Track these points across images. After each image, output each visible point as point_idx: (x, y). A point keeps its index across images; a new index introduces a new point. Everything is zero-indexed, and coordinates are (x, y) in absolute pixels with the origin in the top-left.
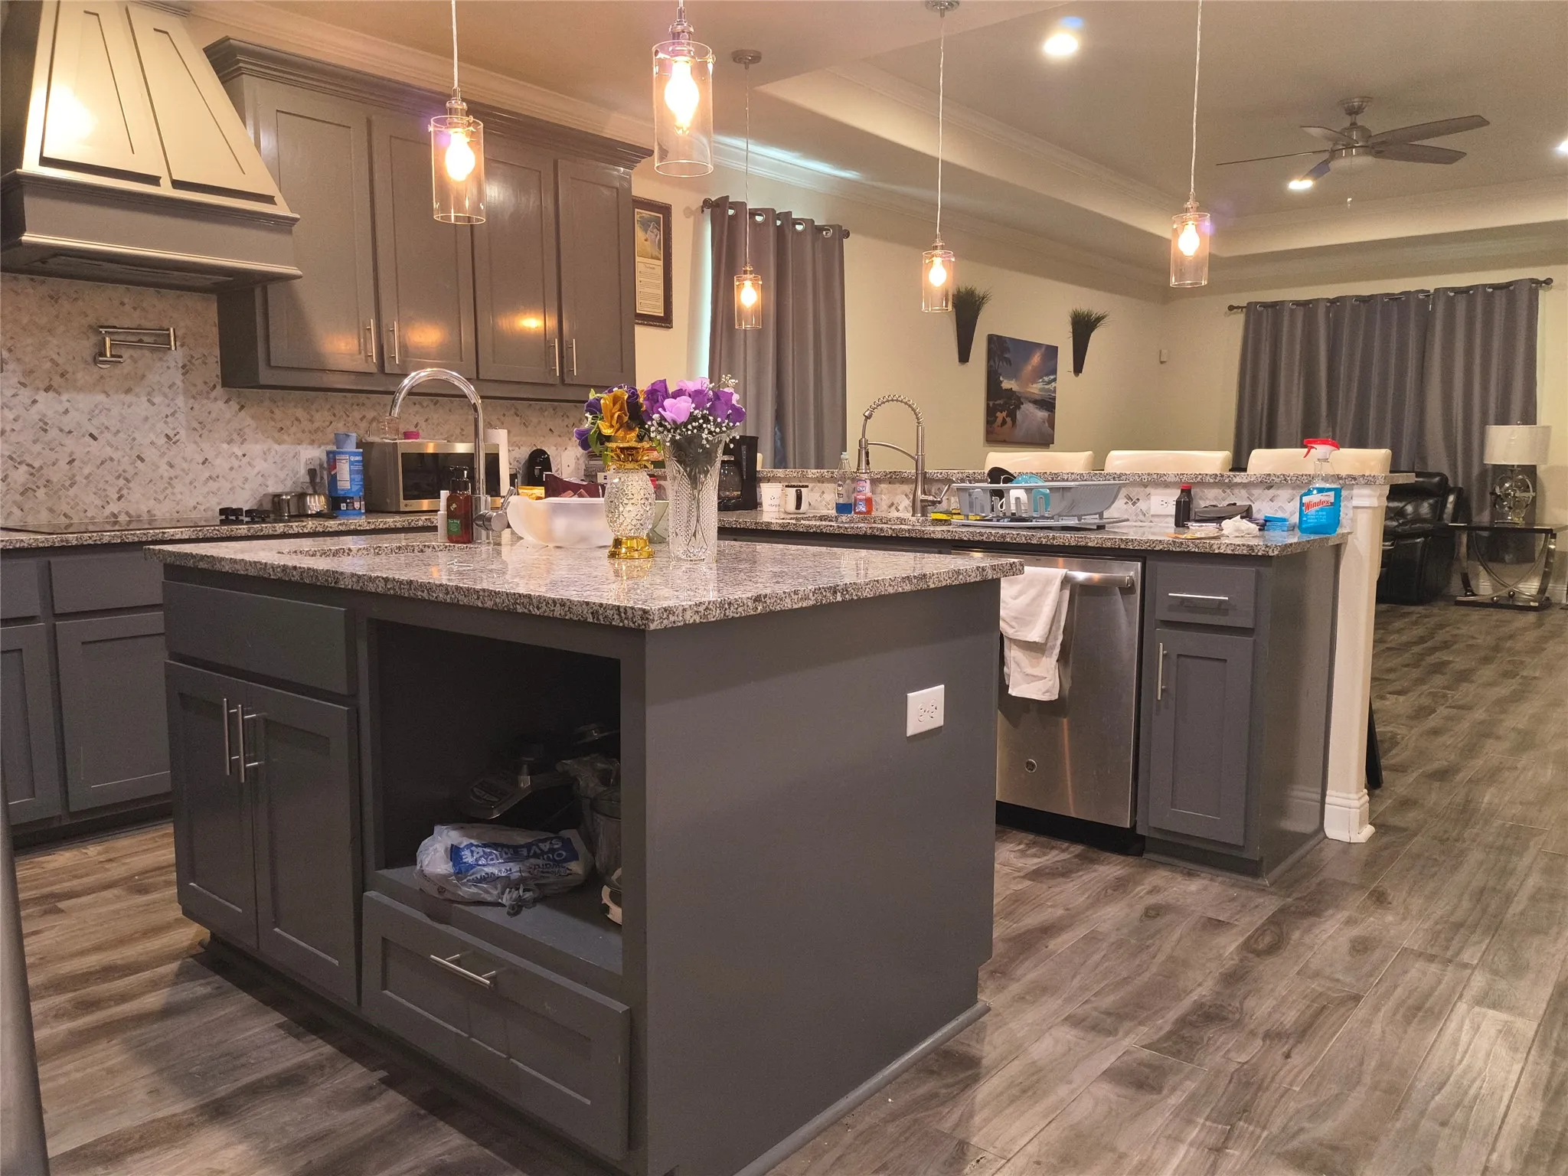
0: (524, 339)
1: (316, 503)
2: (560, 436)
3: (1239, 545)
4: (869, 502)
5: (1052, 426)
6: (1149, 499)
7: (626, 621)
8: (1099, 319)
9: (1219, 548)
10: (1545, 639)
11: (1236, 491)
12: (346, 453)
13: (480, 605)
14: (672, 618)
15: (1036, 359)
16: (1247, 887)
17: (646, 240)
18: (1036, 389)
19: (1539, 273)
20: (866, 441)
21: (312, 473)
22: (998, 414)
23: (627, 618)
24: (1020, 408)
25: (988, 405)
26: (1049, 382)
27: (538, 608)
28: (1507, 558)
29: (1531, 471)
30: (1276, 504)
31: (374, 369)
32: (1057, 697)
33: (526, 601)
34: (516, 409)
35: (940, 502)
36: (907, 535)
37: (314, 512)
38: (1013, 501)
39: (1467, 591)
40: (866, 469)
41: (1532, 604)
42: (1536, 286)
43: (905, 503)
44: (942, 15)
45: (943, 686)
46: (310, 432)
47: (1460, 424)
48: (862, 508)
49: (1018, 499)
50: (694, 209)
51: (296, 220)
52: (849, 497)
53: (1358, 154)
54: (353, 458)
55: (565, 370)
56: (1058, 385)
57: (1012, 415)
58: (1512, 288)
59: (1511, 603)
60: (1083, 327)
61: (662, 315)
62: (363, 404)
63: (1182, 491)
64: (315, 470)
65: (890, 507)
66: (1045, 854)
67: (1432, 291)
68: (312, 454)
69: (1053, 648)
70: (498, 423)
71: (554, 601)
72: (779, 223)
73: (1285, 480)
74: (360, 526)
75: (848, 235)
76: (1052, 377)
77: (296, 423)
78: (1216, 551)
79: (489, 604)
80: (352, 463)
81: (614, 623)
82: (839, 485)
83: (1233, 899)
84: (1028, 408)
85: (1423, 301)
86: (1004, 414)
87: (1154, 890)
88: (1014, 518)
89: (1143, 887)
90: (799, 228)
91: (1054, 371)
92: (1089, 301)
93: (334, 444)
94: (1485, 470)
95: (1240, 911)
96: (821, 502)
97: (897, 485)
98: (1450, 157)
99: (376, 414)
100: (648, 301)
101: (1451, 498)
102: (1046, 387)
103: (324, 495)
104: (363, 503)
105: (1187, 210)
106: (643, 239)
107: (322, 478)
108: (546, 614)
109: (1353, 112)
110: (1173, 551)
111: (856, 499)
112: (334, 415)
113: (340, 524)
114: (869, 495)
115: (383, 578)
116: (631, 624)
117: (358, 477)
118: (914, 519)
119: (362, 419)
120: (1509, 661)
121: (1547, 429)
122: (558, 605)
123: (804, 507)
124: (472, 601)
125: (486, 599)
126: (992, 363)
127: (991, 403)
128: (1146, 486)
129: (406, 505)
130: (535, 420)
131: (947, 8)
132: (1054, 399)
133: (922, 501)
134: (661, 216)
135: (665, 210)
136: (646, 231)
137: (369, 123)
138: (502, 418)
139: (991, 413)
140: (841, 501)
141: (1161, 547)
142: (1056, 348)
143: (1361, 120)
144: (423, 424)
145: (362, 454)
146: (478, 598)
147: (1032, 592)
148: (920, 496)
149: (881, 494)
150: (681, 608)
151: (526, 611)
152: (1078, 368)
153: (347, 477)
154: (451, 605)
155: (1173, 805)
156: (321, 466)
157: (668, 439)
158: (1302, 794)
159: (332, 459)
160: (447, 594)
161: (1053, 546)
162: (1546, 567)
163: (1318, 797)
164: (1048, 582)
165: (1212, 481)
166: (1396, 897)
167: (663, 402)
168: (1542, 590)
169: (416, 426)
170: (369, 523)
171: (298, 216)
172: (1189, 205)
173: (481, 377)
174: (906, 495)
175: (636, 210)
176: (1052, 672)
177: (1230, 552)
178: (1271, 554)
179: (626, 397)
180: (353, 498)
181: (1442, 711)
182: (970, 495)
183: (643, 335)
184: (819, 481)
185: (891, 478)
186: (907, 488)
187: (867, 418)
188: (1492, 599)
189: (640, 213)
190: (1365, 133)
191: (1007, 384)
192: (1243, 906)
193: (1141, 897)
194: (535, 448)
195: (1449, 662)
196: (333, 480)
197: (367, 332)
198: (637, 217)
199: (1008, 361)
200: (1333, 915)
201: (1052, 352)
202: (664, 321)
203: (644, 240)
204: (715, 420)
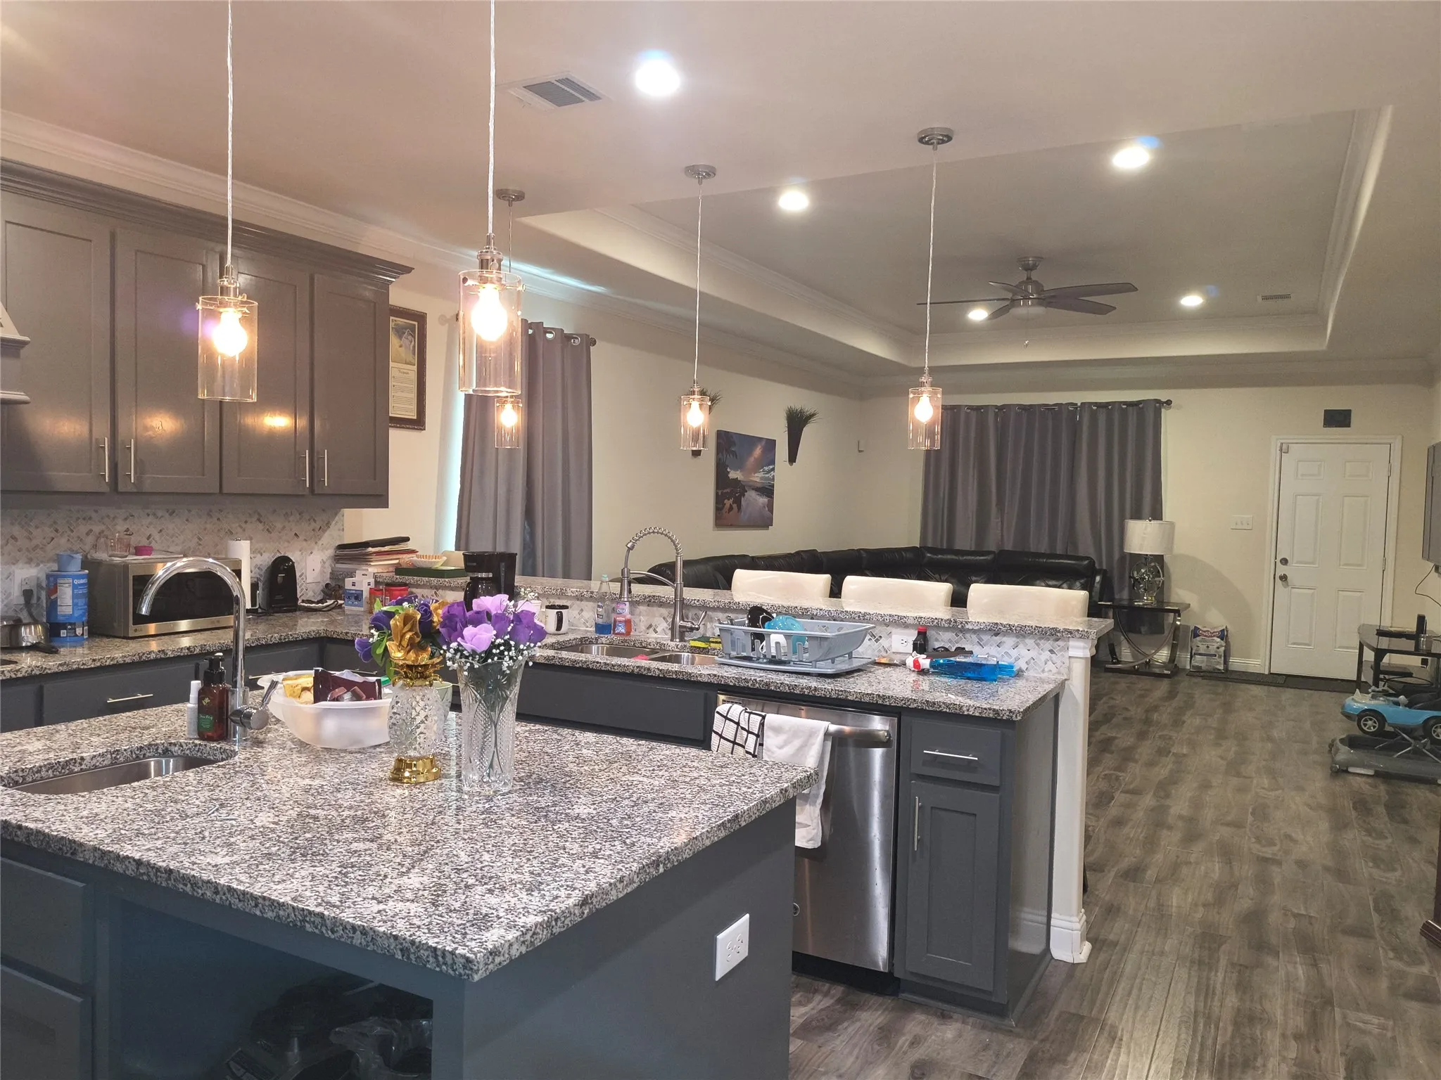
0: (272, 437)
1: (30, 635)
2: (305, 540)
3: (985, 709)
4: (628, 623)
5: (770, 507)
6: (891, 637)
7: (444, 967)
8: (812, 416)
9: (968, 710)
10: (1181, 711)
11: (968, 635)
12: (69, 576)
13: (258, 913)
14: (498, 960)
15: (758, 451)
16: (996, 1029)
17: (401, 346)
18: (757, 477)
19: (1162, 395)
20: (629, 570)
21: (27, 594)
22: (726, 501)
23: (445, 964)
24: (744, 495)
25: (717, 494)
26: (769, 472)
27: (333, 932)
28: (1143, 629)
29: (1159, 559)
30: (1002, 650)
31: (106, 489)
32: (820, 844)
33: (318, 920)
34: (259, 514)
35: (698, 629)
36: (674, 676)
37: (29, 644)
38: (773, 645)
39: (1113, 658)
40: (628, 598)
41: (1166, 672)
42: (1159, 405)
43: (663, 626)
44: (700, 183)
45: (747, 916)
46: (28, 550)
47: (1103, 518)
48: (621, 629)
49: (777, 643)
50: (448, 317)
51: (24, 343)
52: (608, 616)
53: (1033, 305)
54: (76, 582)
55: (316, 480)
56: (776, 474)
57: (738, 502)
58: (1141, 406)
59: (1147, 670)
60: (797, 422)
61: (415, 418)
62: (90, 518)
63: (919, 633)
64: (31, 591)
65: (648, 628)
66: (809, 1001)
67: (1079, 404)
68: (27, 573)
69: (817, 796)
70: (239, 530)
71: (354, 928)
72: (530, 332)
73: (1011, 629)
74: (83, 664)
75: (594, 343)
76: (771, 467)
77: (11, 541)
78: (966, 713)
79: (270, 915)
80: (75, 587)
81: (428, 966)
82: (599, 606)
83: (986, 1048)
84: (751, 495)
85: (1071, 411)
86: (731, 501)
87: (916, 1042)
88: (774, 661)
89: (904, 1038)
90: (549, 336)
91: (773, 462)
92: (801, 399)
93: (54, 561)
94: (1124, 556)
95: (995, 1063)
96: (579, 619)
97: (655, 609)
98: (1104, 310)
99: (103, 527)
100: (401, 403)
101: (1098, 579)
102: (767, 476)
103: (42, 624)
104: (86, 628)
105: (922, 385)
106: (398, 345)
107: (39, 599)
108: (343, 940)
109: (1028, 268)
110: (926, 710)
111: (615, 621)
112: (57, 531)
113: (60, 665)
114: (629, 616)
115: (134, 860)
116: (451, 971)
117: (82, 602)
118: (673, 644)
119: (88, 534)
120: (1160, 737)
121: (1172, 524)
122: (358, 932)
123: (564, 628)
124: (248, 907)
125: (266, 908)
126: (720, 456)
127: (720, 492)
128: (887, 626)
129: (136, 630)
130: (279, 525)
131: (704, 177)
132: (773, 486)
133: (680, 626)
134: (416, 323)
135: (421, 318)
136: (400, 337)
137: (113, 237)
138: (244, 525)
139: (719, 500)
140: (600, 621)
141: (915, 705)
142: (774, 441)
143: (1035, 276)
144: (156, 536)
145: (88, 576)
146: (256, 906)
147: (797, 743)
148: (679, 622)
149: (640, 615)
150: (507, 945)
151: (317, 931)
152: (792, 458)
153: (68, 601)
154: (222, 906)
155: (928, 952)
156: (39, 586)
157: (466, 668)
158: (1030, 917)
159: (52, 585)
160: (217, 893)
161: (814, 696)
162: (1174, 640)
163: (1045, 920)
164: (812, 734)
165: (946, 625)
166: (1124, 1027)
167: (462, 630)
168: (1172, 659)
169: (149, 538)
170: (94, 660)
171: (27, 339)
172: (923, 379)
173: (225, 491)
174: (664, 618)
175: (391, 318)
176: (815, 821)
177: (977, 714)
178: (1014, 718)
179: (419, 617)
180: (75, 624)
181: (1120, 797)
182: (732, 634)
183: (397, 437)
184: (578, 600)
185: (650, 601)
186: (664, 611)
187: (630, 549)
188: (1134, 667)
189: (394, 321)
190: (1039, 287)
191: (733, 474)
192: (997, 1056)
193: (905, 1053)
194: (279, 555)
195: (1115, 738)
196: (53, 605)
197: (101, 450)
198: (392, 325)
199: (734, 454)
200: (1075, 1060)
201: (771, 444)
202: (418, 423)
203: (399, 347)
204: (516, 647)
